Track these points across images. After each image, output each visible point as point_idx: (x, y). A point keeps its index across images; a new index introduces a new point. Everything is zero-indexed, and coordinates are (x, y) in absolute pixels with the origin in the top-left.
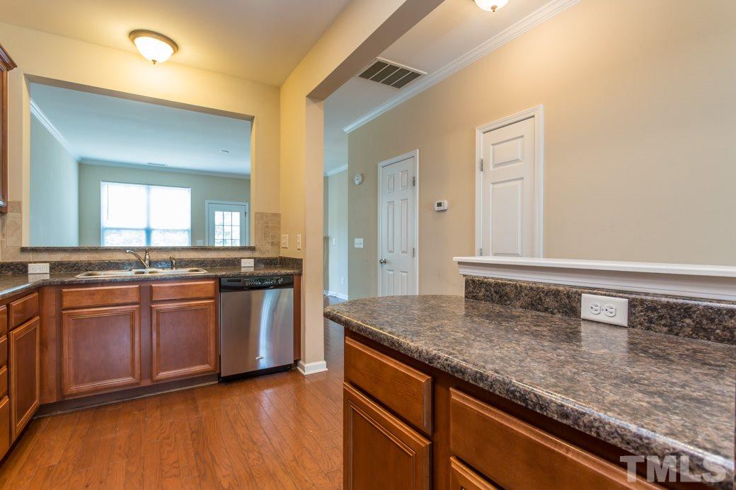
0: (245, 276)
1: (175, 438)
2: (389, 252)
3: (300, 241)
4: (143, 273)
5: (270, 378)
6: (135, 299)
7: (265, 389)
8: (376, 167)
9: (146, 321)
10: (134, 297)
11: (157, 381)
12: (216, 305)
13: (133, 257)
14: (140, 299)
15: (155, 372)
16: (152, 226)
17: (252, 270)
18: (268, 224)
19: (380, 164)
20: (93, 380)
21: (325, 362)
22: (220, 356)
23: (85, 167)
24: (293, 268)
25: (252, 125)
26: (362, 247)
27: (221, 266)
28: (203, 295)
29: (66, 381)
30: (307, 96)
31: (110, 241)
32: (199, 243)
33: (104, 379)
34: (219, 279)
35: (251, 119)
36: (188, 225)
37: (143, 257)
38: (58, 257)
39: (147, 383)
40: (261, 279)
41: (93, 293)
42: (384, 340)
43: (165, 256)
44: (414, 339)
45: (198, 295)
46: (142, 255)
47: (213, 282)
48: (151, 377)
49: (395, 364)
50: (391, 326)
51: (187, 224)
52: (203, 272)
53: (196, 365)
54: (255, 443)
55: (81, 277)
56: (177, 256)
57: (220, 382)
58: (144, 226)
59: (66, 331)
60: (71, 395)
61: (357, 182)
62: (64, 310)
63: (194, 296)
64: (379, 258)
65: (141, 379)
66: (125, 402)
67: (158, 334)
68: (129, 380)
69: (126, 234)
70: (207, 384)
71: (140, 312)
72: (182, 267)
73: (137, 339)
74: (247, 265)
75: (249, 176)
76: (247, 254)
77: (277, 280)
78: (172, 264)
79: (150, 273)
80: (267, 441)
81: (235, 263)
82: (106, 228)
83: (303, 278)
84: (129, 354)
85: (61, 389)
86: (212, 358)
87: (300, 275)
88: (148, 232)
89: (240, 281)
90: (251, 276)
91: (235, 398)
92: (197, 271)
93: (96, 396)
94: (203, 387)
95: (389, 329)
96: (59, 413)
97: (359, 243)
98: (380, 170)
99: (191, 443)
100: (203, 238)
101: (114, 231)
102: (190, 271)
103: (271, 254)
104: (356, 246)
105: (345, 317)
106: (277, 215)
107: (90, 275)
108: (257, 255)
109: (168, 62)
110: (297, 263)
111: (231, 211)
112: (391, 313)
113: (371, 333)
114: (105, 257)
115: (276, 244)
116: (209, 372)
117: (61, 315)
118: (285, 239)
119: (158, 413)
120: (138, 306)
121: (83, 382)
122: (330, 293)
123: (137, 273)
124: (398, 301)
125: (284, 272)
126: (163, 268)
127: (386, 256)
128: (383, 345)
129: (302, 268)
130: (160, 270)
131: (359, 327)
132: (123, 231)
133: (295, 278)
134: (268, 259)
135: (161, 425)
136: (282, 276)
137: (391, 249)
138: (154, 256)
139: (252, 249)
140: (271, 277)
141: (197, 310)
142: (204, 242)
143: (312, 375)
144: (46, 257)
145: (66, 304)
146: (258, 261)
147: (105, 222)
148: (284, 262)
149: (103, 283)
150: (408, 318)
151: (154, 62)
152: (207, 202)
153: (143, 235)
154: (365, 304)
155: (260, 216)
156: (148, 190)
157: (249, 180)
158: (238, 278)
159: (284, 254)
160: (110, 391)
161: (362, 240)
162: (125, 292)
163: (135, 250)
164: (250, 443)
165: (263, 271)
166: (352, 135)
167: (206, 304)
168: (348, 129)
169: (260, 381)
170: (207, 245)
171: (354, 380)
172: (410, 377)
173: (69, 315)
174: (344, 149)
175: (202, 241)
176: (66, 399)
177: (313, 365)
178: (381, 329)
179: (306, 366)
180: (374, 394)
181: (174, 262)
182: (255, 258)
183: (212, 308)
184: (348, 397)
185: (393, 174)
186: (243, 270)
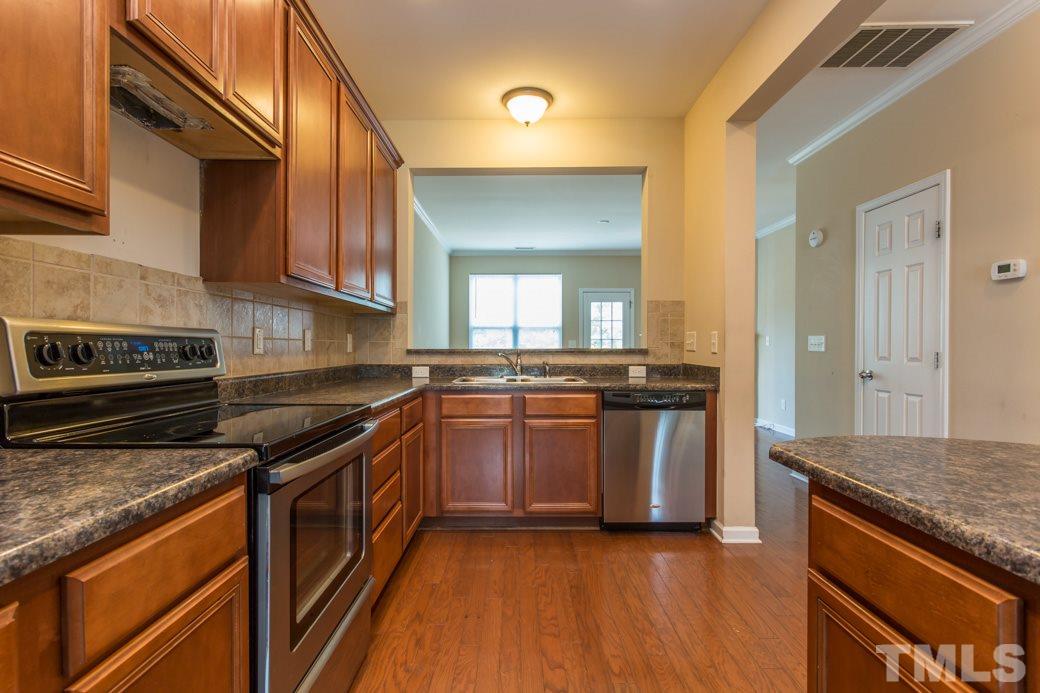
0: (635, 390)
1: (552, 589)
2: (881, 358)
3: (715, 341)
4: (515, 381)
5: (670, 537)
6: (507, 411)
7: (663, 551)
8: (853, 213)
9: (518, 438)
10: (506, 409)
11: (531, 513)
12: (597, 425)
13: (504, 361)
14: (513, 411)
15: (527, 501)
16: (520, 325)
17: (644, 381)
18: (668, 317)
19: (861, 208)
20: (469, 499)
21: (757, 530)
22: (603, 495)
23: (456, 258)
24: (704, 381)
25: (643, 181)
26: (823, 349)
27: (602, 374)
28: (583, 413)
29: (444, 495)
30: (728, 121)
31: (478, 342)
32: (572, 345)
33: (477, 500)
34: (601, 392)
35: (642, 171)
36: (558, 322)
37: (515, 362)
38: (436, 360)
39: (518, 513)
40: (659, 394)
41: (467, 402)
42: (898, 511)
43: (537, 361)
44: (970, 520)
45: (576, 411)
46: (513, 359)
47: (594, 396)
48: (523, 507)
49: (924, 556)
50: (910, 487)
51: (557, 320)
52: (581, 382)
53: (574, 501)
54: (652, 625)
55: (457, 382)
56: (552, 360)
57: (602, 529)
58: (511, 325)
59: (444, 441)
60: (448, 512)
61: (813, 243)
62: (443, 418)
63: (572, 412)
64: (859, 368)
65: (513, 507)
66: (497, 531)
67: (531, 455)
68: (500, 506)
69: (491, 334)
70: (587, 528)
71: (512, 427)
72: (556, 375)
73: (509, 459)
74: (637, 374)
75: (639, 250)
76: (637, 359)
77: (681, 397)
78: (543, 371)
79: (522, 380)
80: (670, 626)
81: (621, 371)
82: (474, 328)
83: (720, 396)
84: (502, 476)
85: (440, 505)
86: (593, 495)
87: (716, 391)
88: (515, 331)
89: (628, 396)
90: (644, 390)
91: (622, 554)
92: (574, 380)
93: (469, 518)
94: (581, 532)
95: (909, 495)
96: (438, 529)
97: (817, 343)
98: (861, 218)
99: (570, 599)
100: (576, 337)
101: (479, 331)
102: (566, 380)
103: (670, 360)
104: (811, 349)
105: (811, 463)
106: (681, 304)
107: (464, 381)
108: (650, 360)
109: (543, 120)
110: (712, 374)
111: (611, 301)
112: (904, 466)
113: (868, 495)
114: (478, 361)
115: (678, 346)
116: (587, 513)
117: (440, 423)
118: (691, 339)
119: (531, 553)
120: (510, 420)
121: (458, 500)
122: (761, 422)
123: (508, 380)
124: (915, 446)
125: (690, 386)
126: (536, 376)
127: (872, 366)
128: (894, 521)
129: (719, 380)
130: (533, 378)
131: (841, 483)
132: (488, 331)
133: (708, 395)
134: (666, 367)
135: (536, 568)
136: (688, 392)
137: (883, 352)
138: (526, 361)
139: (644, 352)
140: (671, 393)
141: (576, 432)
142: (578, 344)
143: (736, 546)
144: (426, 359)
145: (445, 412)
146: (651, 370)
147: (474, 322)
148: (690, 372)
149: (477, 390)
150: (947, 480)
151: (527, 123)
152: (581, 291)
153: (509, 335)
154: (846, 445)
155: (655, 306)
156: (516, 280)
157: (639, 257)
158: (627, 392)
159: (689, 359)
160: (481, 515)
161: (822, 339)
162: (498, 402)
163: (505, 353)
164: (645, 622)
165: (659, 384)
166: (802, 167)
167: (585, 424)
168: (795, 159)
169: (655, 538)
170: (581, 347)
171: (831, 569)
172: (960, 587)
173: (449, 424)
174: (790, 192)
175: (575, 342)
176: (445, 515)
177: (738, 531)
178: (889, 491)
179: (725, 529)
180: (875, 602)
181: (547, 368)
182: (647, 365)
183: (593, 430)
184: (815, 595)
185: (891, 222)
186: (631, 381)
